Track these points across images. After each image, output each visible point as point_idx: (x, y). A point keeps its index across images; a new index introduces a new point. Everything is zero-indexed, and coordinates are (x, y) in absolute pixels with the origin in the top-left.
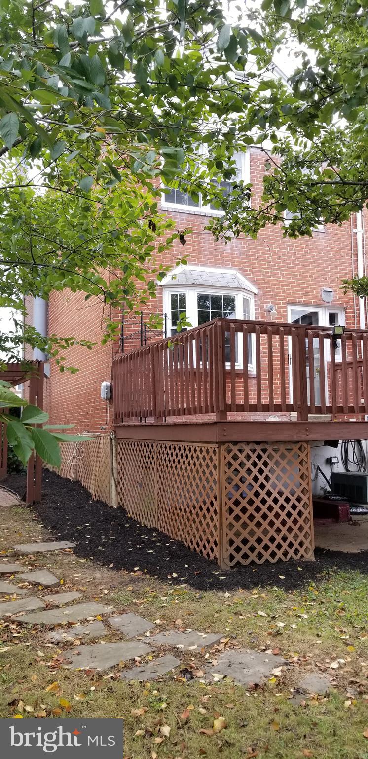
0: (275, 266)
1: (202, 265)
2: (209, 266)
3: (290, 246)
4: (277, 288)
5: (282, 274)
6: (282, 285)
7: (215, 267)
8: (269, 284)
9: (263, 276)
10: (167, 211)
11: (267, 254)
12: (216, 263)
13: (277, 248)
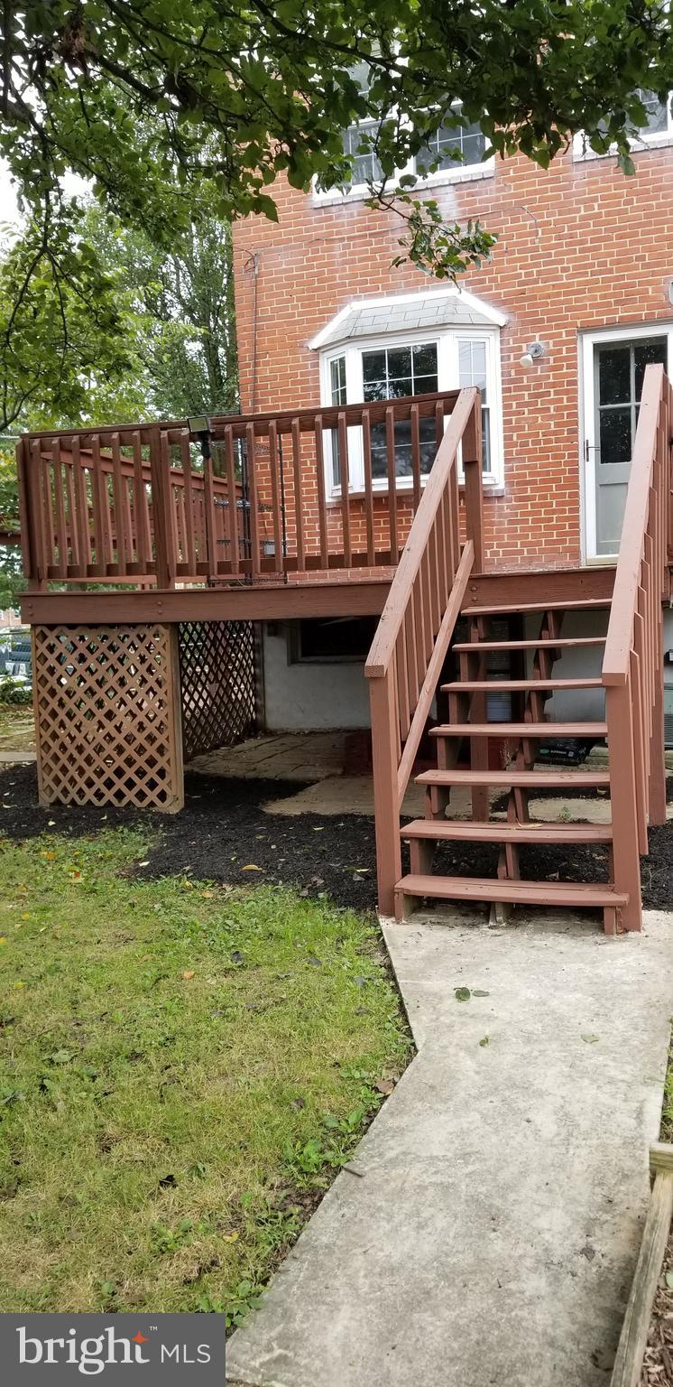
0: (550, 255)
1: (390, 294)
2: (404, 293)
3: (584, 201)
4: (553, 303)
5: (564, 270)
6: (566, 294)
7: (416, 291)
8: (535, 297)
9: (521, 284)
10: (322, 207)
11: (530, 234)
12: (417, 283)
13: (553, 214)
